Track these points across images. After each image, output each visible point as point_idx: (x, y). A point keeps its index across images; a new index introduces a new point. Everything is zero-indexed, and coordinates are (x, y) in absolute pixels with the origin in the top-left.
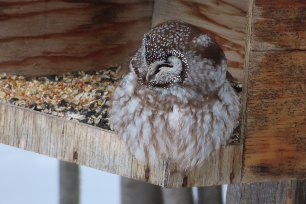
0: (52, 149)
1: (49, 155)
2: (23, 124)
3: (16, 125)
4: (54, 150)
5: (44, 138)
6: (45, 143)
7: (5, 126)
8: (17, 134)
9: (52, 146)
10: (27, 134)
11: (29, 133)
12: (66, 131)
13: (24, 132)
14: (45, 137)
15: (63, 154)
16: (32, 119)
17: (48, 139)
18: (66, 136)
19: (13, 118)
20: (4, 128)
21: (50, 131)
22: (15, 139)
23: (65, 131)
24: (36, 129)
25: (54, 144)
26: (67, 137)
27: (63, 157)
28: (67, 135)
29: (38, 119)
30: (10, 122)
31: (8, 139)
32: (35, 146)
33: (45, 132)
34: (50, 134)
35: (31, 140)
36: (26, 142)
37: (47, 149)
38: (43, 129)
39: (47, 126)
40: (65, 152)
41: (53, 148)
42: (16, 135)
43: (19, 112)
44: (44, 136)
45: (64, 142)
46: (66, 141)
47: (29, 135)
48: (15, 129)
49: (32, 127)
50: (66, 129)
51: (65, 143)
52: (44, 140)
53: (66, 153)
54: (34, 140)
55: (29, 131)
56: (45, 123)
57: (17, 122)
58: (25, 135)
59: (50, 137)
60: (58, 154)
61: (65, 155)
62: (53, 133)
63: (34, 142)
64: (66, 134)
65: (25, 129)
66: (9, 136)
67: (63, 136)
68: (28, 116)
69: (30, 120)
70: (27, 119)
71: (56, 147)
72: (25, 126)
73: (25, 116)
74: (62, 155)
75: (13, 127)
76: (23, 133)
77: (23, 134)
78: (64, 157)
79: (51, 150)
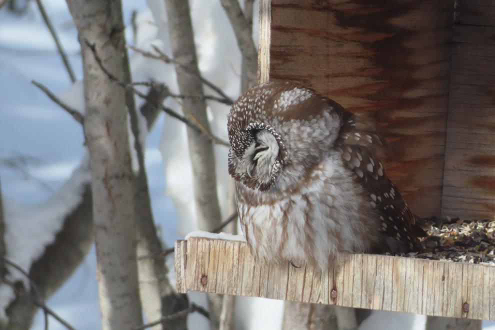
0: (427, 304)
1: (420, 312)
2: (375, 275)
3: (365, 278)
4: (429, 304)
5: (412, 290)
6: (414, 297)
7: (346, 282)
8: (367, 291)
9: (425, 300)
10: (383, 288)
11: (386, 287)
12: (448, 277)
13: (377, 286)
14: (414, 289)
15: (445, 308)
16: (391, 267)
17: (418, 290)
18: (448, 283)
19: (359, 270)
20: (344, 285)
21: (421, 279)
22: (364, 297)
23: (446, 276)
24: (397, 280)
25: (429, 297)
26: (449, 285)
27: (444, 313)
28: (450, 281)
29: (401, 265)
30: (354, 276)
31: (351, 299)
32: (397, 302)
33: (413, 282)
34: (421, 283)
35: (390, 295)
36: (382, 300)
38: (410, 278)
39: (417, 273)
40: (447, 305)
41: (427, 302)
42: (364, 292)
43: (367, 261)
44: (411, 287)
45: (445, 292)
46: (449, 289)
47: (386, 289)
48: (362, 284)
49: (390, 279)
50: (448, 273)
51: (448, 293)
52: (411, 294)
53: (449, 306)
54: (395, 295)
55: (386, 284)
56: (412, 270)
57: (365, 275)
58: (379, 289)
59: (421, 288)
60: (435, 310)
61: (447, 310)
62: (427, 282)
63: (395, 298)
64: (448, 280)
65: (379, 283)
66: (353, 295)
67: (444, 283)
68: (382, 264)
69: (387, 269)
70: (383, 267)
71: (432, 300)
72: (380, 277)
73: (379, 264)
74: (443, 309)
75: (359, 282)
76: (376, 287)
77: (376, 289)
78: (447, 312)
79: (425, 305)
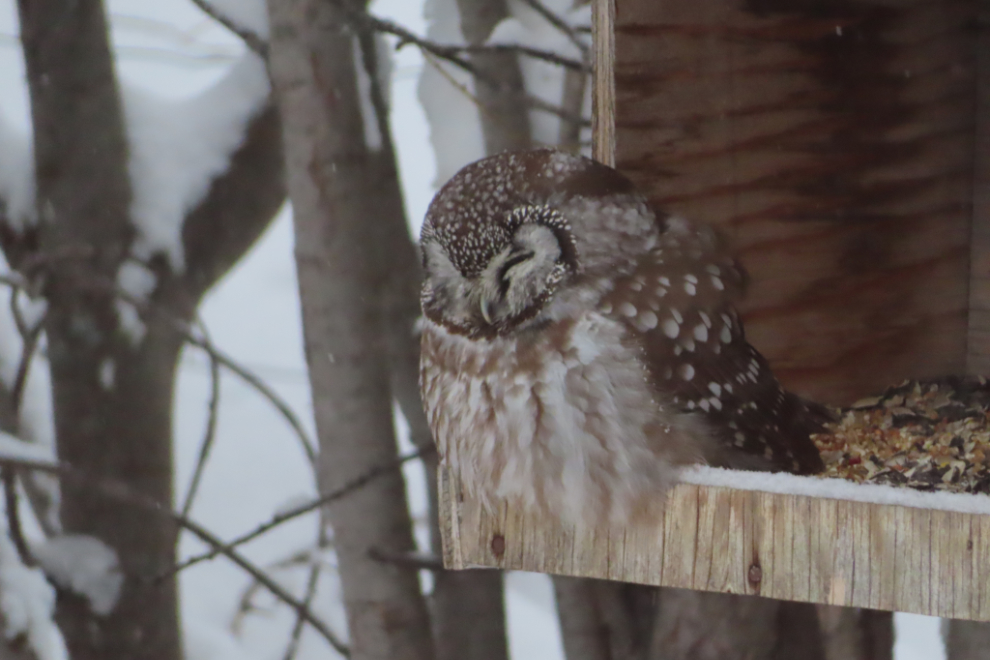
0: (939, 596)
1: (927, 612)
2: (835, 538)
3: (815, 542)
4: (942, 596)
5: (909, 568)
6: (913, 581)
7: (778, 550)
8: (819, 568)
9: (936, 587)
10: (852, 564)
11: (857, 561)
12: (979, 542)
13: (840, 558)
14: (912, 565)
15: (975, 603)
16: (865, 522)
17: (921, 568)
18: (979, 555)
19: (802, 526)
20: (774, 558)
21: (927, 547)
22: (813, 581)
23: (975, 540)
24: (879, 548)
25: (942, 581)
26: (982, 557)
27: (974, 612)
28: (983, 551)
29: (886, 518)
30: (793, 539)
31: (789, 585)
32: (880, 592)
33: (911, 552)
34: (926, 554)
35: (865, 578)
36: (850, 587)
37: (921, 595)
38: (904, 543)
39: (917, 533)
40: (979, 597)
41: (939, 592)
42: (815, 571)
43: (819, 509)
44: (908, 563)
45: (975, 571)
46: (982, 567)
47: (857, 565)
48: (810, 554)
49: (865, 544)
50: (980, 535)
51: (979, 575)
52: (908, 574)
53: (982, 600)
54: (876, 579)
55: (857, 554)
56: (908, 528)
57: (815, 537)
58: (844, 566)
59: (928, 564)
60: (956, 607)
61: (979, 606)
62: (937, 552)
63: (876, 583)
64: (979, 548)
65: (842, 552)
66: (792, 576)
67: (971, 554)
68: (849, 516)
69: (859, 525)
70: (849, 523)
71: (950, 587)
72: (844, 542)
73: (842, 516)
74: (970, 606)
75: (805, 551)
76: (837, 561)
77: (838, 566)
78: (978, 612)
79: (935, 598)
